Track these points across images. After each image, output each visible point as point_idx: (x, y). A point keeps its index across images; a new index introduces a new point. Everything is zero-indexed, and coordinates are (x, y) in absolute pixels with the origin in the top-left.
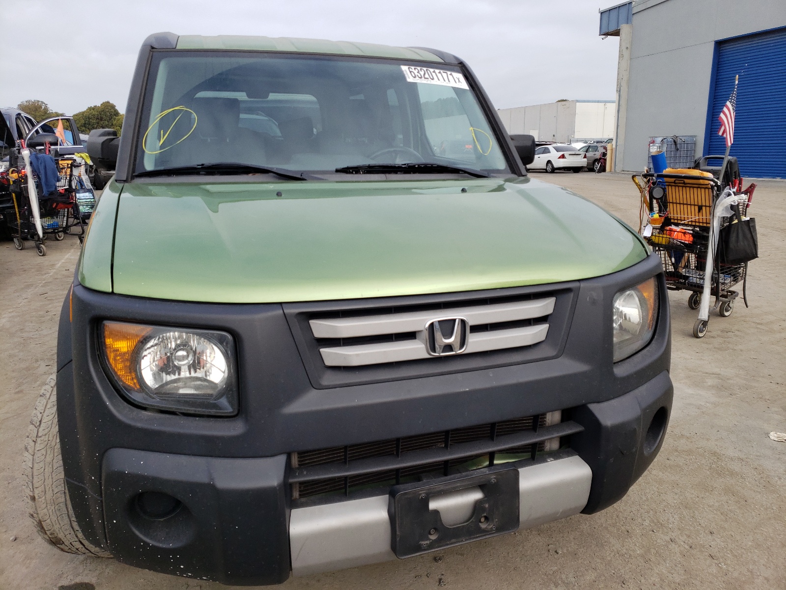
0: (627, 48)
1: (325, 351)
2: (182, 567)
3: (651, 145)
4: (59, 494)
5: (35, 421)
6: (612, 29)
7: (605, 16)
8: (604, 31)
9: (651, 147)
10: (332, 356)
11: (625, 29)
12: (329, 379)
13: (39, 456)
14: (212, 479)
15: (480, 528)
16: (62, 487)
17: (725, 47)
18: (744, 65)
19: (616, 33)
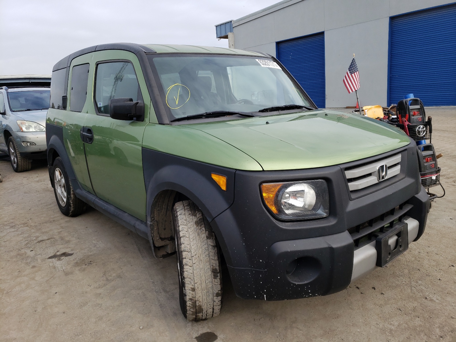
0: (233, 45)
1: (350, 184)
2: (310, 291)
3: (253, 96)
4: (209, 283)
5: (187, 249)
6: (223, 35)
7: (218, 28)
8: (219, 36)
9: (253, 97)
10: (353, 186)
11: (230, 35)
12: (353, 196)
13: (195, 266)
14: (330, 245)
15: (400, 250)
16: (210, 279)
17: (280, 45)
18: (290, 54)
19: (226, 37)
